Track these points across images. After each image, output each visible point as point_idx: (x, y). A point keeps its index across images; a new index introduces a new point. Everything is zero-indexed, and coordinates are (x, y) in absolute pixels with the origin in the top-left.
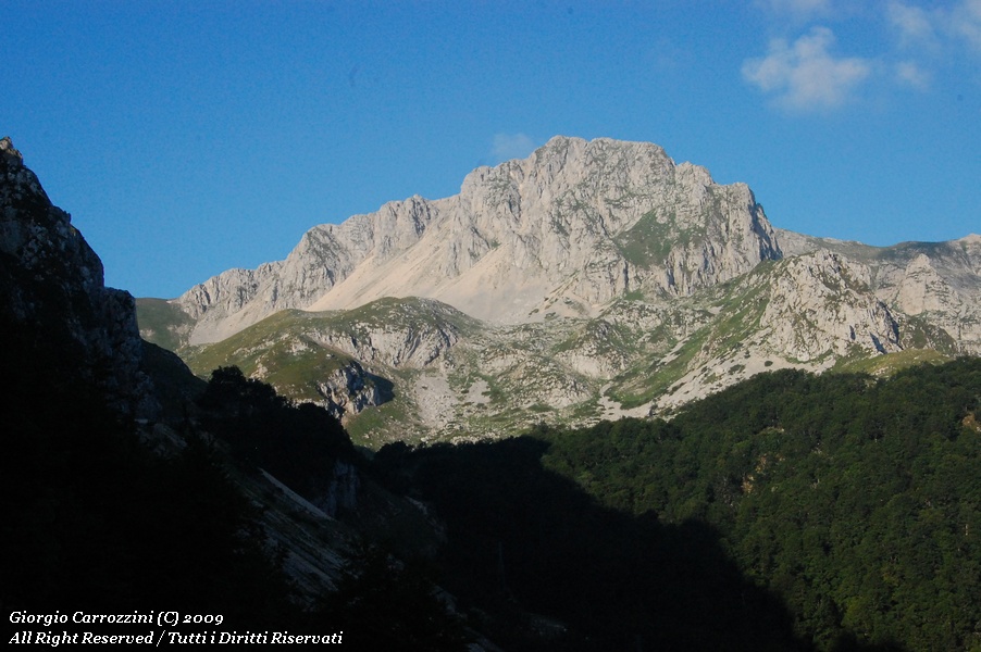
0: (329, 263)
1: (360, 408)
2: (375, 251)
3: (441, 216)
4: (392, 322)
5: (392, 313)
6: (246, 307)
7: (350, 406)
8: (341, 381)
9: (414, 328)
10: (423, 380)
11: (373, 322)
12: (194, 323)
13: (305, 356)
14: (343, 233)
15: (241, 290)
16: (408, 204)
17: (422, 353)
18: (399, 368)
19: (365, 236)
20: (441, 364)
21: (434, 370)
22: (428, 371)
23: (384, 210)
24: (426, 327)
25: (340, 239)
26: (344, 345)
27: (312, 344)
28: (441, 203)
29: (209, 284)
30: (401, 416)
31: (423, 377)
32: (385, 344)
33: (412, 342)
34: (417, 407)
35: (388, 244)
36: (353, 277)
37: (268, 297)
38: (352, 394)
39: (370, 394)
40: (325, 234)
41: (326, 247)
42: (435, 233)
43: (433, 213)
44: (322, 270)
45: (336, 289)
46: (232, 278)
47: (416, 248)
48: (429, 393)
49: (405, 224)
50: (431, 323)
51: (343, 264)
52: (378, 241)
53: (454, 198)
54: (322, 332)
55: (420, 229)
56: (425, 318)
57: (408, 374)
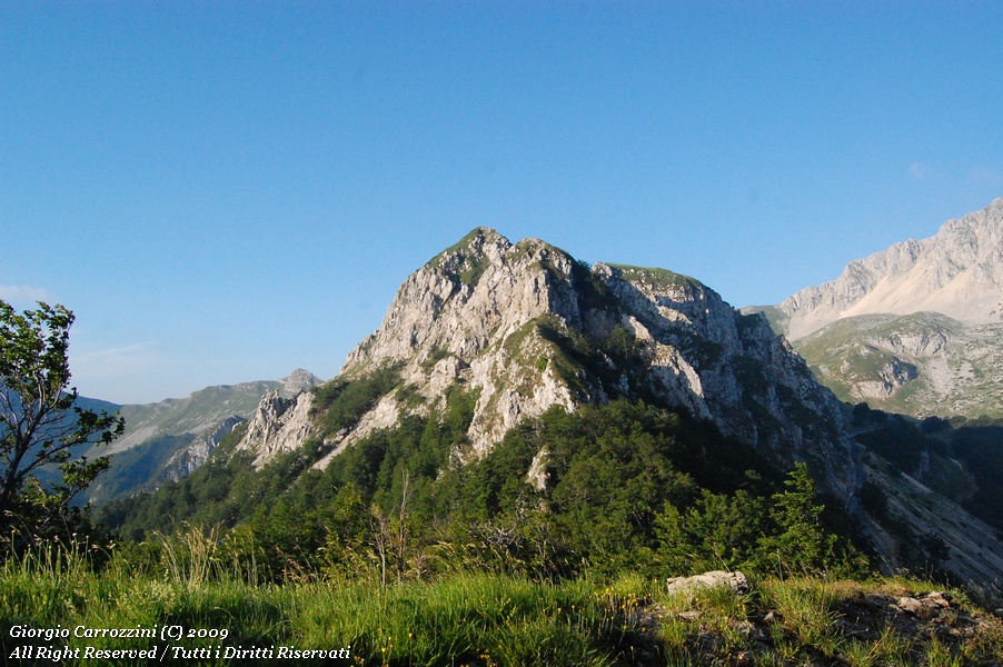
0: (862, 282)
1: (901, 384)
2: (888, 272)
3: (926, 249)
4: (913, 331)
5: (912, 326)
6: (817, 308)
7: (895, 383)
8: (889, 369)
9: (925, 334)
10: (933, 363)
11: (901, 331)
12: (790, 318)
13: (869, 356)
14: (869, 263)
15: (813, 299)
16: (906, 245)
17: (931, 347)
18: (918, 356)
19: (882, 264)
20: (942, 353)
21: (939, 357)
22: (935, 358)
23: (892, 249)
24: (932, 333)
25: (867, 267)
26: (886, 345)
27: (871, 348)
28: (925, 241)
29: (795, 296)
30: (923, 386)
31: (933, 361)
32: (909, 344)
33: (925, 341)
34: (931, 380)
35: (895, 270)
36: (876, 289)
37: (829, 302)
38: (896, 376)
39: (905, 375)
40: (858, 265)
41: (859, 272)
42: (924, 260)
43: (921, 248)
44: (859, 286)
45: (868, 297)
46: (808, 293)
47: (913, 270)
48: (937, 371)
49: (905, 256)
50: (935, 329)
51: (870, 281)
52: (889, 267)
53: (933, 238)
54: (873, 337)
55: (914, 259)
56: (931, 326)
57: (923, 360)
